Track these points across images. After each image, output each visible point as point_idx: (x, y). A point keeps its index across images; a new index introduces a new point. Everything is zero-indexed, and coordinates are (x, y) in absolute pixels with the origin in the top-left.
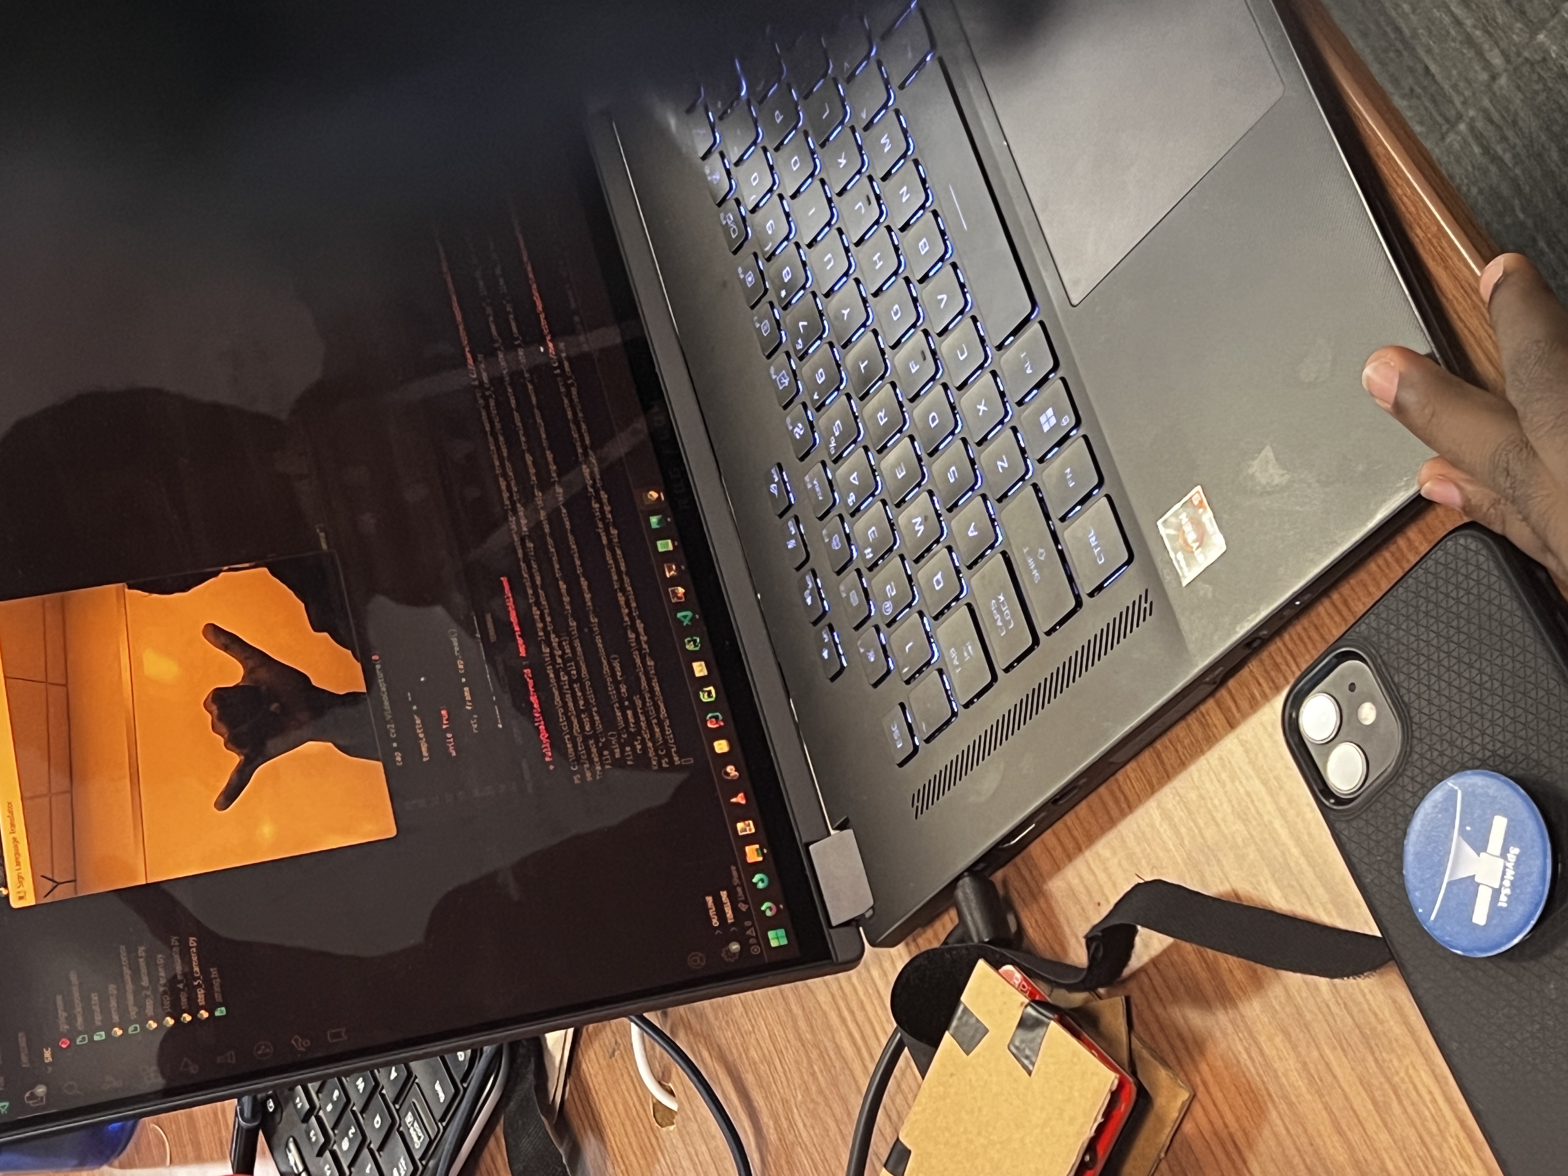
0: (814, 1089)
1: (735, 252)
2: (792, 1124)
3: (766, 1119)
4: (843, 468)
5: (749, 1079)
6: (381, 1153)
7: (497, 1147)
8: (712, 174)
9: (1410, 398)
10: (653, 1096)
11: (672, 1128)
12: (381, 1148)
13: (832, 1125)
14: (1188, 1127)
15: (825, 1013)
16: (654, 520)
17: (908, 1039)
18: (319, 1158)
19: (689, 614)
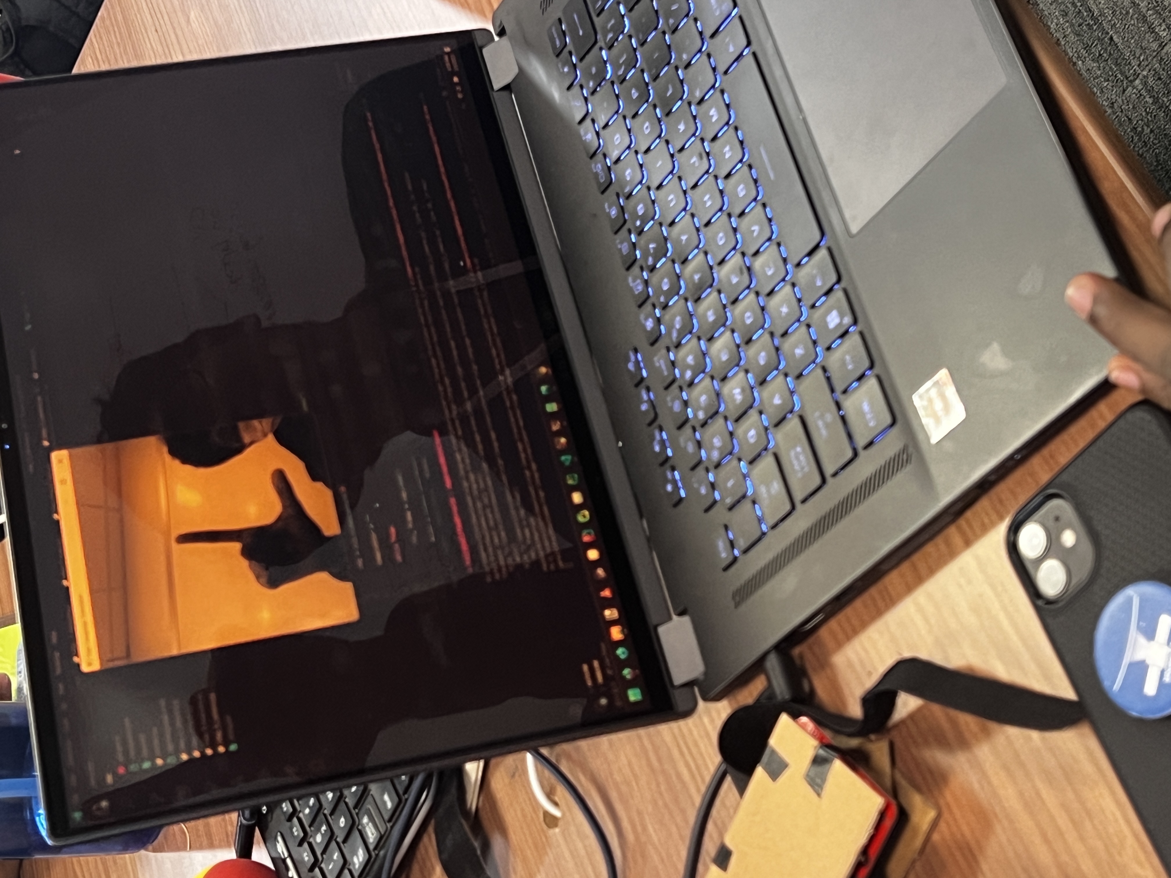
0: (660, 803)
1: (603, 192)
2: (645, 829)
3: (626, 824)
4: (682, 352)
5: (614, 796)
6: (345, 844)
7: (430, 842)
8: (586, 134)
9: (1102, 312)
10: (543, 808)
11: (557, 830)
12: (345, 841)
13: (674, 829)
14: (936, 837)
15: (669, 749)
16: (544, 389)
17: (730, 769)
18: (300, 848)
19: (569, 457)
